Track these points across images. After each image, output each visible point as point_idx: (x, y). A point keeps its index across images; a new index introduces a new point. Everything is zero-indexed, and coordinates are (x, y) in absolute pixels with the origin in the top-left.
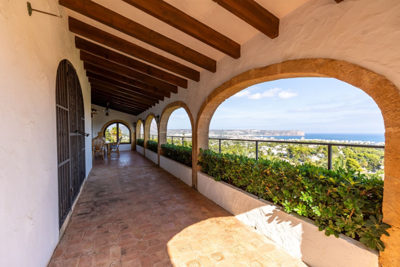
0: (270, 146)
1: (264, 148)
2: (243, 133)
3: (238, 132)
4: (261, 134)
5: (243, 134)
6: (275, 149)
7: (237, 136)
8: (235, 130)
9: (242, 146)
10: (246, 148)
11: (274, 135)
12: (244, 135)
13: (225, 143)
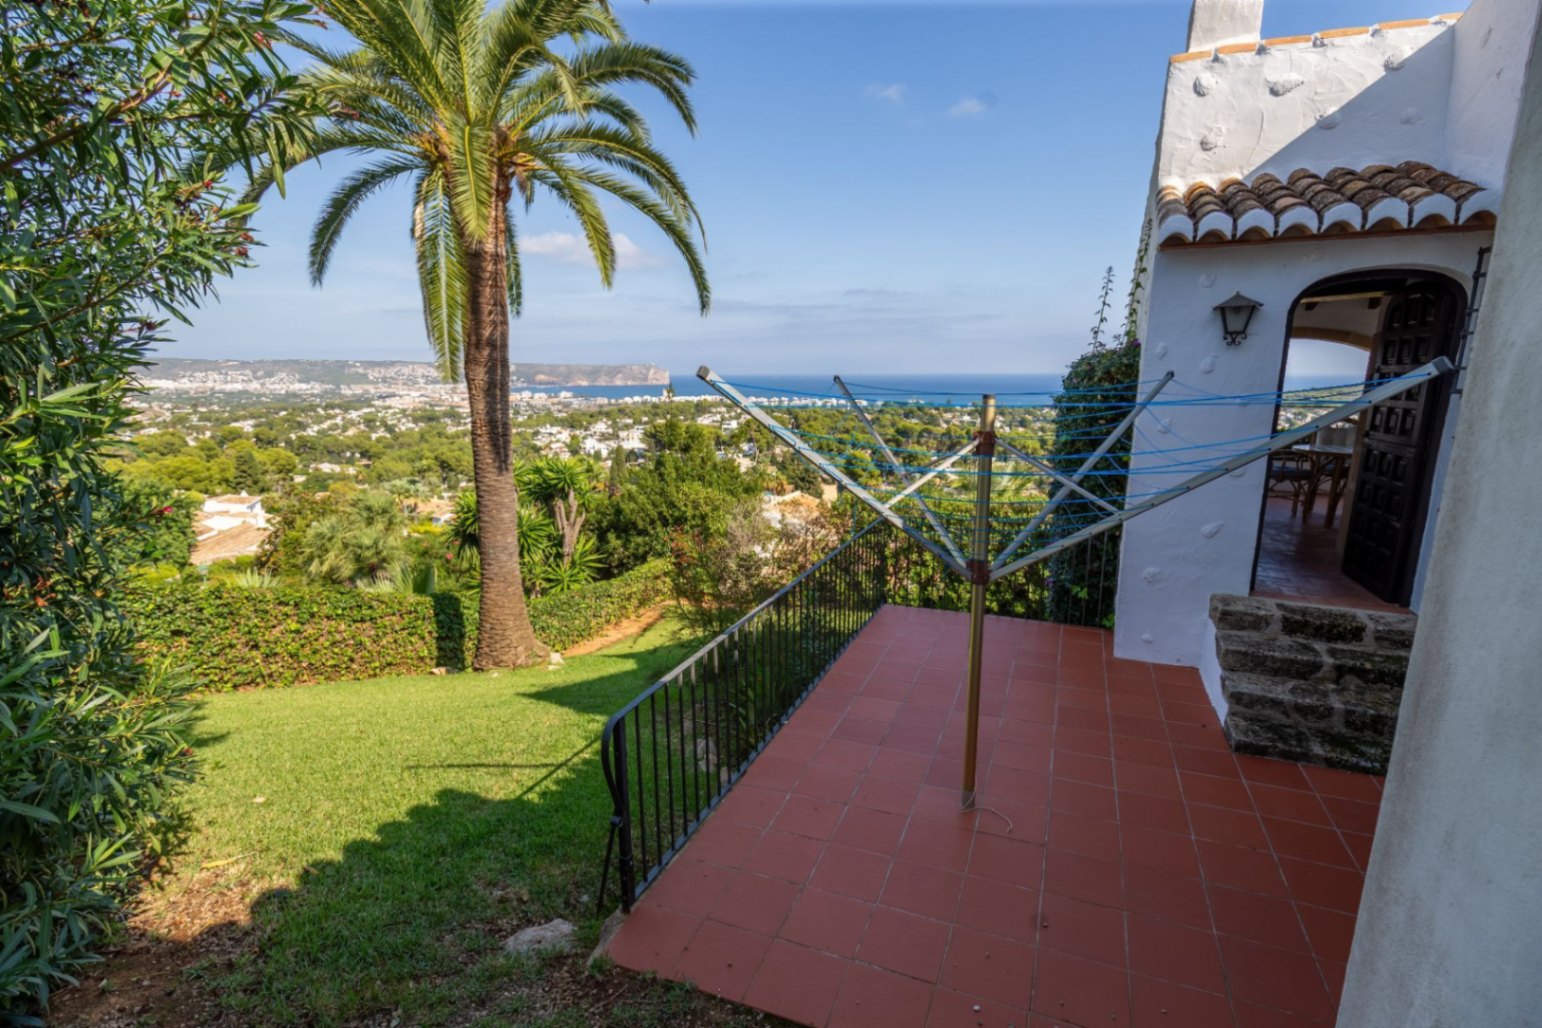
0: (572, 427)
1: (551, 434)
3: (420, 371)
4: (518, 380)
6: (591, 436)
7: (419, 390)
8: (404, 363)
9: (451, 429)
11: (570, 385)
13: (374, 421)
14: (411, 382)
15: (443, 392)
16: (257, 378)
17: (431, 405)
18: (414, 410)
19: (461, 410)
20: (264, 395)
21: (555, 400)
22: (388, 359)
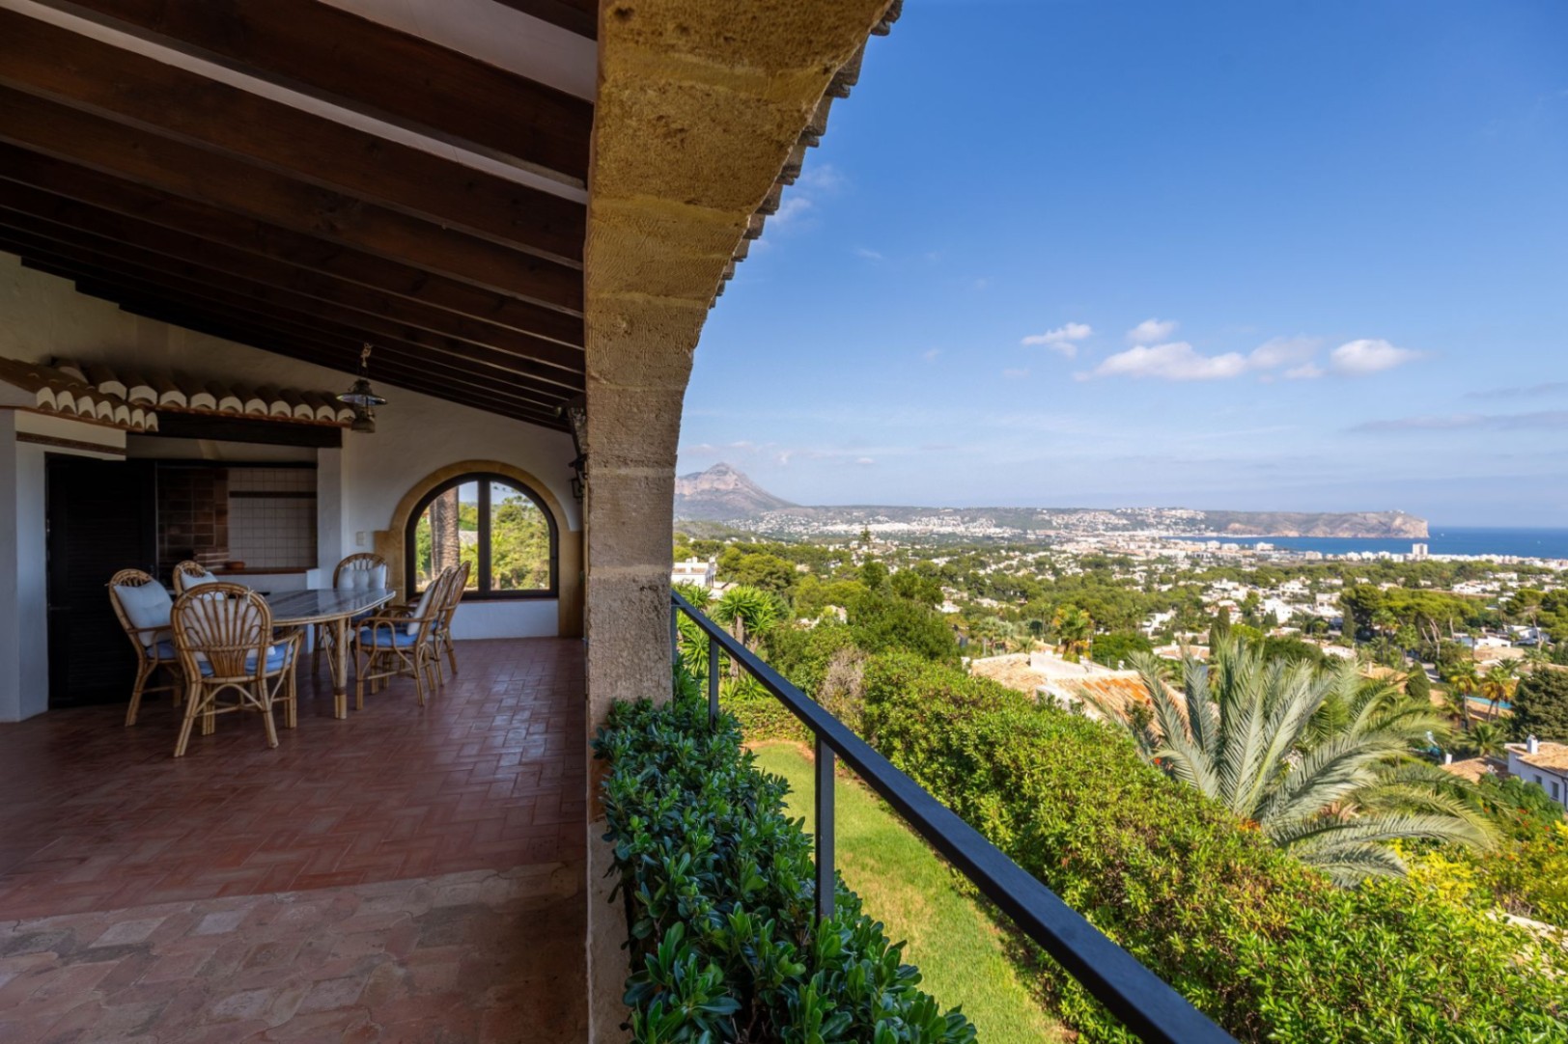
0: (1254, 583)
1: (1224, 590)
2: (1125, 522)
3: (1101, 518)
4: (1207, 528)
5: (1125, 528)
6: (1278, 596)
7: (1097, 536)
8: (1086, 511)
9: (1118, 577)
10: (1140, 588)
11: (1272, 535)
12: (1128, 530)
13: (1043, 564)
14: (1091, 530)
15: (1120, 539)
16: (964, 523)
17: (1105, 552)
18: (1086, 556)
19: (1134, 558)
20: (966, 537)
21: (1249, 552)
22: (1072, 506)
